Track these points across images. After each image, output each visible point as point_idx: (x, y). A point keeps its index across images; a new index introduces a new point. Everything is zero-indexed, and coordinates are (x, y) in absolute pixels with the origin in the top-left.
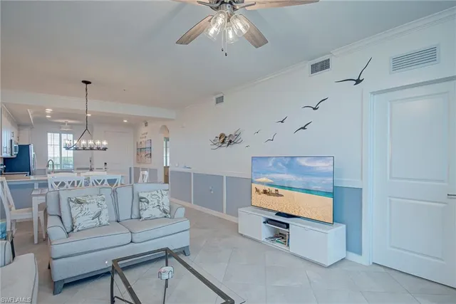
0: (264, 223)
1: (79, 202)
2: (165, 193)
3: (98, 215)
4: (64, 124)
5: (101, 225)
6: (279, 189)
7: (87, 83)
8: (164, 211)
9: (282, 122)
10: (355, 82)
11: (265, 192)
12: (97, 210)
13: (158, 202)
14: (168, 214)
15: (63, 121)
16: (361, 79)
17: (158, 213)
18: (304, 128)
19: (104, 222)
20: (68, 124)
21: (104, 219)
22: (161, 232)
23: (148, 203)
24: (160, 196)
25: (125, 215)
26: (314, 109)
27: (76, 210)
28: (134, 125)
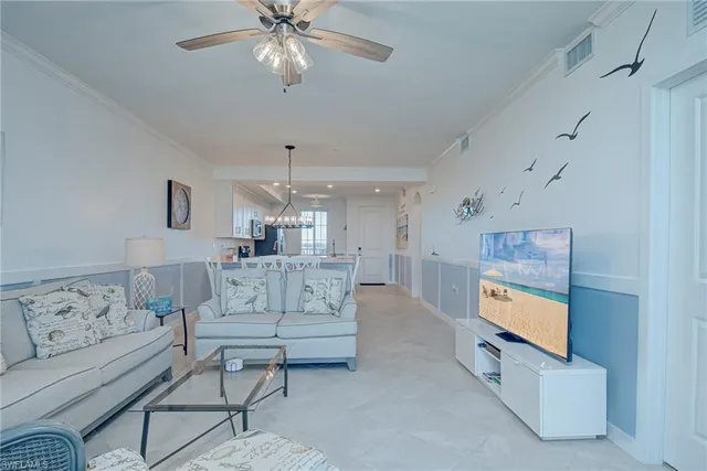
0: (480, 345)
1: (234, 283)
2: (335, 282)
3: (253, 300)
4: (314, 199)
5: (254, 312)
6: (509, 290)
7: (290, 148)
8: (331, 306)
9: (530, 169)
10: (630, 70)
11: (493, 294)
12: (252, 294)
13: (325, 293)
14: (334, 311)
15: (313, 196)
16: (639, 61)
17: (323, 308)
18: (557, 177)
19: (258, 309)
20: (319, 199)
21: (260, 306)
22: (313, 331)
23: (312, 293)
24: (329, 285)
25: (291, 306)
26: (572, 137)
27: (231, 290)
28: (392, 194)
